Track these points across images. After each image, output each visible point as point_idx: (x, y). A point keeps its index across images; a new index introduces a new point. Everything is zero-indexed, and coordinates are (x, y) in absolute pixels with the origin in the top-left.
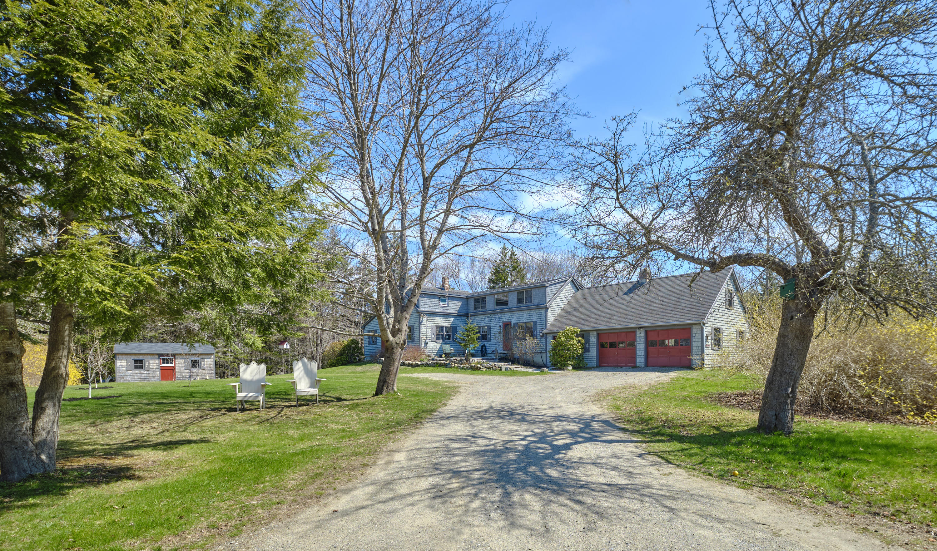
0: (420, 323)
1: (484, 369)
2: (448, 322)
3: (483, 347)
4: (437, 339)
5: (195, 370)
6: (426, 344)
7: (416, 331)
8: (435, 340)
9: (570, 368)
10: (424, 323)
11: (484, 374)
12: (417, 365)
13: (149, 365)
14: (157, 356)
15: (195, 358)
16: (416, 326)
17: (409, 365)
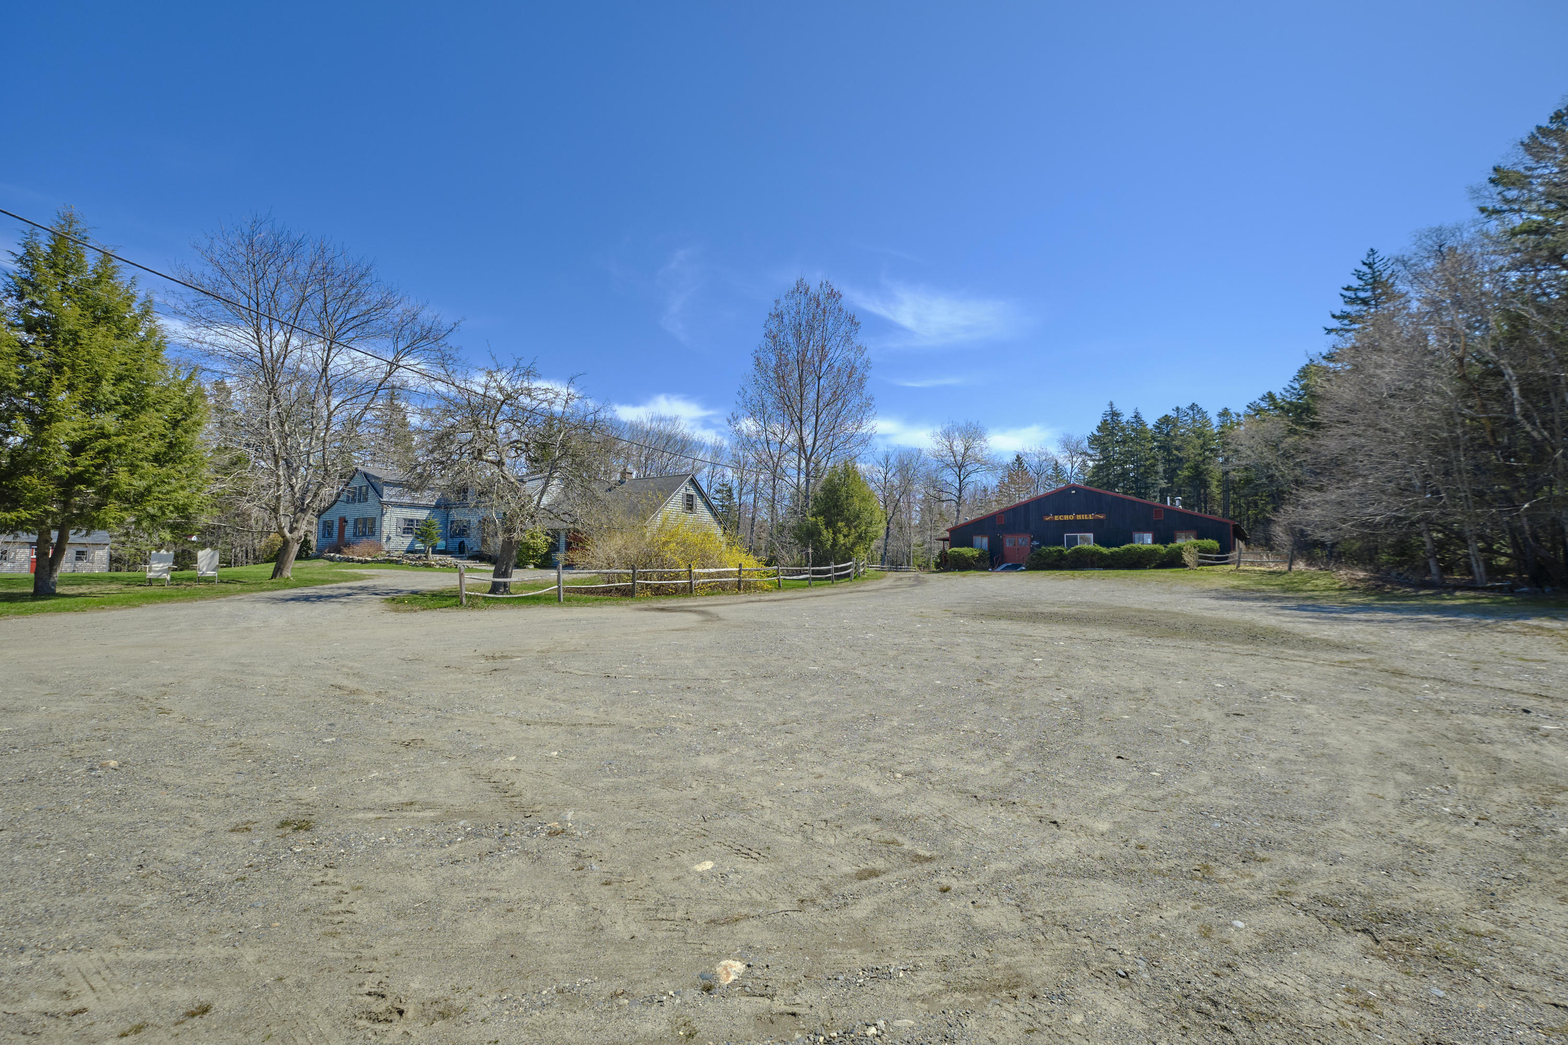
0: (382, 515)
1: (438, 567)
2: (422, 515)
3: (462, 543)
4: (404, 533)
5: (80, 563)
6: (389, 538)
7: (377, 524)
8: (401, 534)
9: (532, 566)
10: (388, 515)
11: (437, 570)
12: (366, 562)
13: (14, 557)
14: (28, 545)
15: (81, 549)
16: (378, 518)
17: (359, 561)
